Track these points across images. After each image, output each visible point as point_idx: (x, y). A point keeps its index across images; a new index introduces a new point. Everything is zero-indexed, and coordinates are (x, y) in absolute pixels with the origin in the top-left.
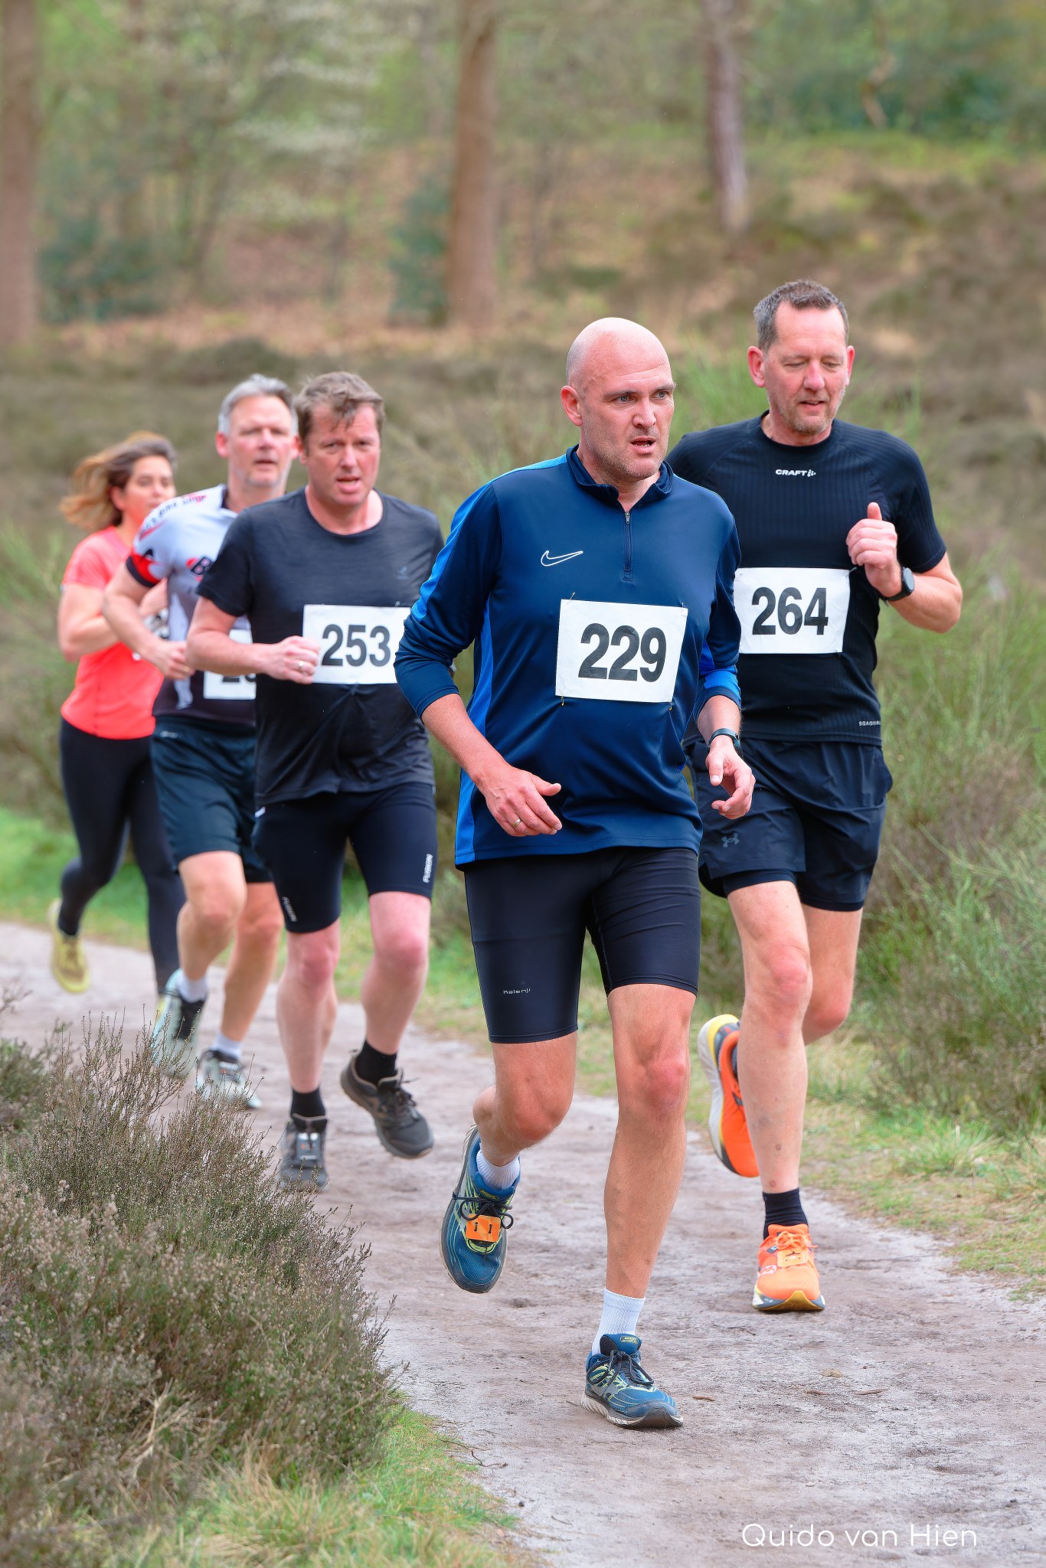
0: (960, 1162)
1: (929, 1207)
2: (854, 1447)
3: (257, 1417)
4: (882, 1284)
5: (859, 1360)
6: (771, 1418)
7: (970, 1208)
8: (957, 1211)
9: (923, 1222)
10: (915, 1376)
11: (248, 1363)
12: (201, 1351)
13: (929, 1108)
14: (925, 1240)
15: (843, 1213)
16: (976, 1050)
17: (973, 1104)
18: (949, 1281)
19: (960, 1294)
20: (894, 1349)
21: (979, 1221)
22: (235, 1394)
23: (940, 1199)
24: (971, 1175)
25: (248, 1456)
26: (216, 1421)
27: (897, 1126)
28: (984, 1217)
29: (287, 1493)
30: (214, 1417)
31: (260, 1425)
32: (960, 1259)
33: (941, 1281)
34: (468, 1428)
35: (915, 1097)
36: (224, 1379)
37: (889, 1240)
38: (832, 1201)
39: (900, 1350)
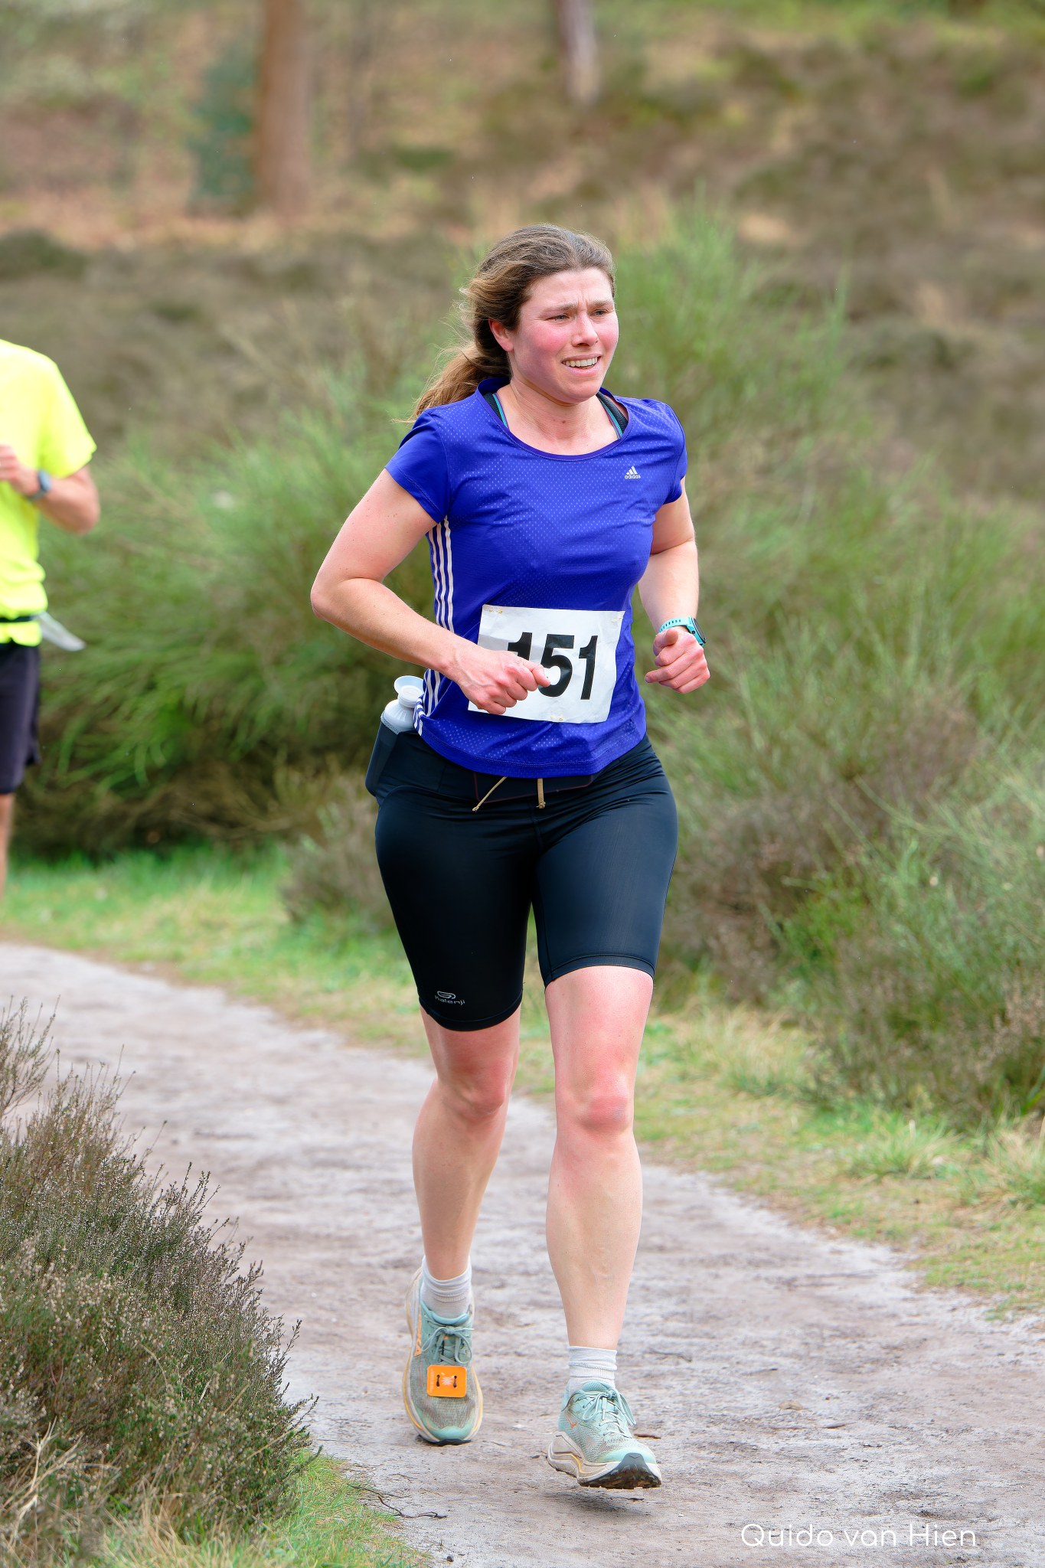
0: (916, 1163)
1: (883, 1214)
2: (824, 1490)
3: (156, 1461)
4: (837, 1303)
5: (819, 1390)
6: (724, 1458)
7: (931, 1214)
8: (916, 1218)
9: (879, 1232)
10: (886, 1408)
11: (142, 1399)
12: (89, 1385)
13: (875, 1101)
14: (882, 1252)
15: (785, 1223)
16: (925, 1034)
17: (926, 1096)
18: (913, 1300)
19: (928, 1314)
20: (857, 1377)
21: (944, 1230)
22: (128, 1434)
23: (896, 1205)
24: (929, 1178)
25: (146, 1508)
26: (108, 1466)
27: (840, 1122)
28: (949, 1225)
29: (193, 1548)
30: (106, 1461)
31: (158, 1470)
32: (924, 1274)
33: (905, 1300)
34: (379, 1472)
35: (859, 1088)
36: (115, 1417)
37: (839, 1252)
38: (771, 1209)
39: (865, 1378)
